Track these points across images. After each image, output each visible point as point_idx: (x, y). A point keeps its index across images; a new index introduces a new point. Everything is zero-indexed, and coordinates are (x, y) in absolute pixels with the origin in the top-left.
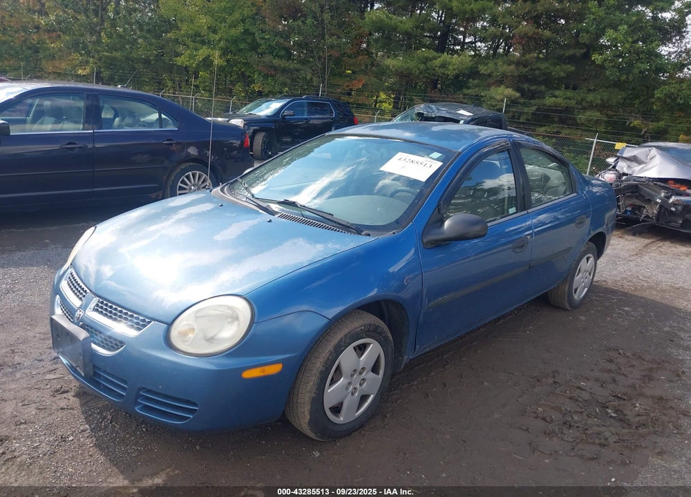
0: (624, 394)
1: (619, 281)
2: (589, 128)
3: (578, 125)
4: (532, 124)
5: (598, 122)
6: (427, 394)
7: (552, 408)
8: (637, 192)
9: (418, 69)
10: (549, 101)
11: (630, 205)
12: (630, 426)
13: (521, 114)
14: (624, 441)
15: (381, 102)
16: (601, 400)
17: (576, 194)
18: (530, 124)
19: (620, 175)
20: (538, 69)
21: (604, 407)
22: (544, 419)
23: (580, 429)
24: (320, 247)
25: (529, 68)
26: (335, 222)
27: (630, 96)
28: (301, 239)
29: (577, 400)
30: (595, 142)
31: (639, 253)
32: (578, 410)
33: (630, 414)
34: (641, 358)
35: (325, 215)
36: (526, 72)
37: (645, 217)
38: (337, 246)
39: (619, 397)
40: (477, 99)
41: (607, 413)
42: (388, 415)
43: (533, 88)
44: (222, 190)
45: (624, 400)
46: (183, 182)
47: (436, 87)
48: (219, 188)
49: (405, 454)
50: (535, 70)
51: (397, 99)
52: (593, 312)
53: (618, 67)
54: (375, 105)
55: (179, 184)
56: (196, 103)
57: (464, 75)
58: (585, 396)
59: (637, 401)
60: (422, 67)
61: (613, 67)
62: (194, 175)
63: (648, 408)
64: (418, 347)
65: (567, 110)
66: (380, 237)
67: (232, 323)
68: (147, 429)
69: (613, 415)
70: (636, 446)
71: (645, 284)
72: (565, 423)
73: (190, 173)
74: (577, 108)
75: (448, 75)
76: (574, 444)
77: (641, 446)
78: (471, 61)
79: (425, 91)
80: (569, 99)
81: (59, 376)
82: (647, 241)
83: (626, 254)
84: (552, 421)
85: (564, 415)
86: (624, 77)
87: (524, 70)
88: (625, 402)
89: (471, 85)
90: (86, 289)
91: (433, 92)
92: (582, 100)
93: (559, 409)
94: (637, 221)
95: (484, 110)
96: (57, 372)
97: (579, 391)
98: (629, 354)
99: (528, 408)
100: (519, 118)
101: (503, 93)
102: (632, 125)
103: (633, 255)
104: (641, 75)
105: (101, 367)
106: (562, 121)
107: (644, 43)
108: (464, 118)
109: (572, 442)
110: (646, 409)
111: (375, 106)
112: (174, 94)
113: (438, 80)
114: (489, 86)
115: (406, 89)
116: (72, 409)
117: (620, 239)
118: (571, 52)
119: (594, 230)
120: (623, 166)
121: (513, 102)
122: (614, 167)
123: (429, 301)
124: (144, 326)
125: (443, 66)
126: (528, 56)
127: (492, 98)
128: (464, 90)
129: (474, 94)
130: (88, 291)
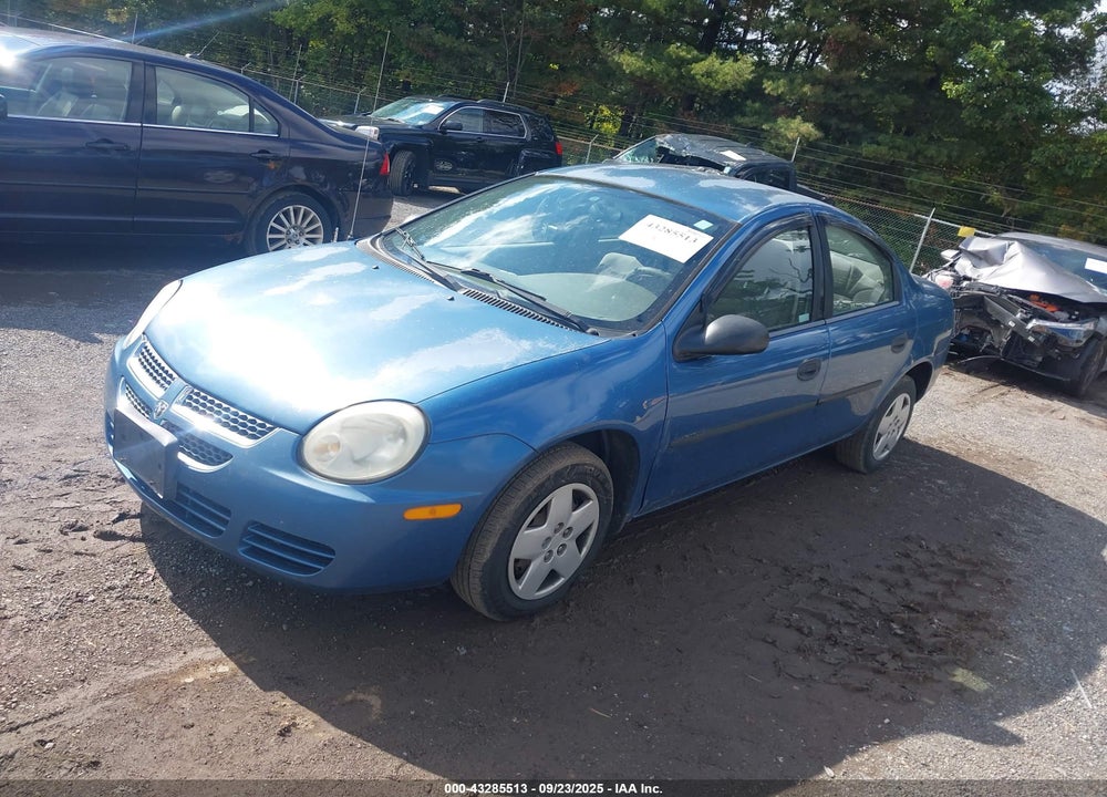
0: (919, 604)
1: (935, 441)
2: (923, 200)
3: (906, 191)
4: (836, 183)
5: (937, 191)
6: (632, 579)
7: (813, 615)
8: (980, 307)
9: (668, 75)
10: (867, 149)
11: (968, 327)
12: (920, 649)
13: (821, 164)
14: (909, 669)
15: (602, 121)
16: (885, 609)
17: (898, 303)
18: (830, 182)
19: (958, 280)
20: (857, 96)
21: (888, 619)
22: (799, 630)
23: (849, 648)
24: (526, 345)
25: (844, 93)
26: (548, 310)
27: (993, 155)
28: (498, 331)
29: (851, 608)
30: (929, 222)
31: (971, 402)
32: (851, 620)
33: (923, 632)
34: (951, 555)
35: (534, 299)
36: (837, 99)
37: (987, 347)
38: (551, 347)
39: (912, 608)
40: (754, 134)
41: (891, 629)
42: (572, 604)
43: (845, 126)
44: (373, 243)
45: (918, 612)
46: (278, 221)
47: (690, 107)
48: (368, 240)
49: (592, 661)
50: (851, 97)
51: (627, 119)
52: (891, 482)
53: (981, 107)
54: (592, 125)
55: (272, 224)
56: (299, 91)
57: (738, 92)
58: (864, 602)
59: (936, 614)
60: (674, 72)
61: (974, 105)
62: (296, 212)
63: (950, 626)
64: (646, 502)
65: (893, 166)
66: (613, 339)
67: (395, 440)
68: (208, 595)
69: (899, 632)
70: (926, 678)
71: (974, 449)
72: (828, 638)
73: (291, 208)
74: (909, 166)
75: (713, 90)
76: (837, 668)
77: (931, 678)
78: (752, 72)
79: (673, 112)
80: (899, 149)
81: (73, 505)
82: (986, 383)
83: (951, 401)
84: (810, 633)
85: (830, 626)
86: (988, 124)
87: (835, 96)
88: (919, 615)
89: (748, 109)
90: (171, 372)
91: (686, 114)
92: (918, 152)
93: (822, 618)
94: (974, 352)
95: (764, 153)
96: (70, 498)
97: (855, 594)
98: (934, 547)
99: (779, 612)
100: (816, 172)
101: (798, 129)
102: (989, 201)
103: (962, 404)
104: (1014, 123)
105: (191, 487)
106: (883, 184)
107: (1026, 72)
108: (731, 163)
109: (834, 664)
110: (947, 628)
111: (591, 127)
112: (265, 71)
113: (695, 96)
114: (776, 115)
115: (643, 106)
116: (94, 555)
117: (947, 377)
118: (912, 75)
119: (916, 359)
120: (965, 266)
121: (809, 145)
122: (952, 265)
123: (672, 438)
124: (263, 434)
125: (708, 74)
126: (844, 74)
127: (778, 135)
128: (735, 117)
129: (751, 126)
130: (175, 375)
